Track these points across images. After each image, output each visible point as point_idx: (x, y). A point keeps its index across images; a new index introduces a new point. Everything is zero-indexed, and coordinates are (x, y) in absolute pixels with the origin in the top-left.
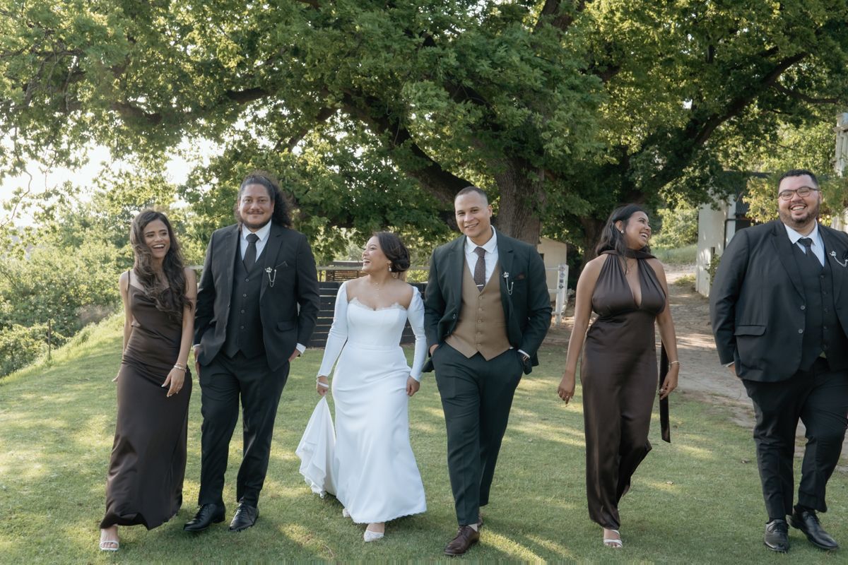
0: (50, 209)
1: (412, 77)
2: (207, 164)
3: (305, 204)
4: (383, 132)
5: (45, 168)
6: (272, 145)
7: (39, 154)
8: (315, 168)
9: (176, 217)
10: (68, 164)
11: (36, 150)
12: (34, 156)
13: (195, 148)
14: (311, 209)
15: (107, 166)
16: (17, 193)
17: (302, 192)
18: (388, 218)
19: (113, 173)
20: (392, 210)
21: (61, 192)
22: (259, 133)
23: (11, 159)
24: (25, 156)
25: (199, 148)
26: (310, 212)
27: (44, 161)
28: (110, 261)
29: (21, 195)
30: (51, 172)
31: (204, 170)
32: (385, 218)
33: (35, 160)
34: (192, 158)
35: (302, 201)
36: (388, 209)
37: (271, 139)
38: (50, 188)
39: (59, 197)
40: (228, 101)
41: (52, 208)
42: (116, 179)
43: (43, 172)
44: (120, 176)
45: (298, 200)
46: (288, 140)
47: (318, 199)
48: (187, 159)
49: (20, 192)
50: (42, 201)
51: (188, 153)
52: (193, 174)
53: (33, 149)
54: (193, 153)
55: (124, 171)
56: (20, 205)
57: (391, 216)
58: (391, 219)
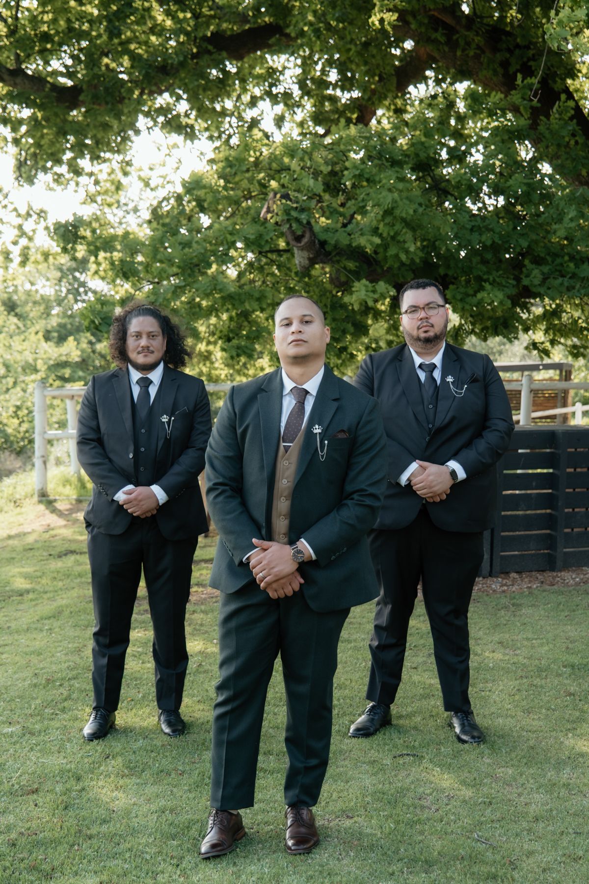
17: (334, 224)
18: (526, 282)
19: (15, 210)
20: (538, 261)
26: (350, 271)
28: (36, 371)
32: (518, 279)
36: (527, 262)
42: (19, 221)
44: (29, 215)
47: (368, 243)
55: (36, 207)
57: (534, 275)
58: (537, 282)
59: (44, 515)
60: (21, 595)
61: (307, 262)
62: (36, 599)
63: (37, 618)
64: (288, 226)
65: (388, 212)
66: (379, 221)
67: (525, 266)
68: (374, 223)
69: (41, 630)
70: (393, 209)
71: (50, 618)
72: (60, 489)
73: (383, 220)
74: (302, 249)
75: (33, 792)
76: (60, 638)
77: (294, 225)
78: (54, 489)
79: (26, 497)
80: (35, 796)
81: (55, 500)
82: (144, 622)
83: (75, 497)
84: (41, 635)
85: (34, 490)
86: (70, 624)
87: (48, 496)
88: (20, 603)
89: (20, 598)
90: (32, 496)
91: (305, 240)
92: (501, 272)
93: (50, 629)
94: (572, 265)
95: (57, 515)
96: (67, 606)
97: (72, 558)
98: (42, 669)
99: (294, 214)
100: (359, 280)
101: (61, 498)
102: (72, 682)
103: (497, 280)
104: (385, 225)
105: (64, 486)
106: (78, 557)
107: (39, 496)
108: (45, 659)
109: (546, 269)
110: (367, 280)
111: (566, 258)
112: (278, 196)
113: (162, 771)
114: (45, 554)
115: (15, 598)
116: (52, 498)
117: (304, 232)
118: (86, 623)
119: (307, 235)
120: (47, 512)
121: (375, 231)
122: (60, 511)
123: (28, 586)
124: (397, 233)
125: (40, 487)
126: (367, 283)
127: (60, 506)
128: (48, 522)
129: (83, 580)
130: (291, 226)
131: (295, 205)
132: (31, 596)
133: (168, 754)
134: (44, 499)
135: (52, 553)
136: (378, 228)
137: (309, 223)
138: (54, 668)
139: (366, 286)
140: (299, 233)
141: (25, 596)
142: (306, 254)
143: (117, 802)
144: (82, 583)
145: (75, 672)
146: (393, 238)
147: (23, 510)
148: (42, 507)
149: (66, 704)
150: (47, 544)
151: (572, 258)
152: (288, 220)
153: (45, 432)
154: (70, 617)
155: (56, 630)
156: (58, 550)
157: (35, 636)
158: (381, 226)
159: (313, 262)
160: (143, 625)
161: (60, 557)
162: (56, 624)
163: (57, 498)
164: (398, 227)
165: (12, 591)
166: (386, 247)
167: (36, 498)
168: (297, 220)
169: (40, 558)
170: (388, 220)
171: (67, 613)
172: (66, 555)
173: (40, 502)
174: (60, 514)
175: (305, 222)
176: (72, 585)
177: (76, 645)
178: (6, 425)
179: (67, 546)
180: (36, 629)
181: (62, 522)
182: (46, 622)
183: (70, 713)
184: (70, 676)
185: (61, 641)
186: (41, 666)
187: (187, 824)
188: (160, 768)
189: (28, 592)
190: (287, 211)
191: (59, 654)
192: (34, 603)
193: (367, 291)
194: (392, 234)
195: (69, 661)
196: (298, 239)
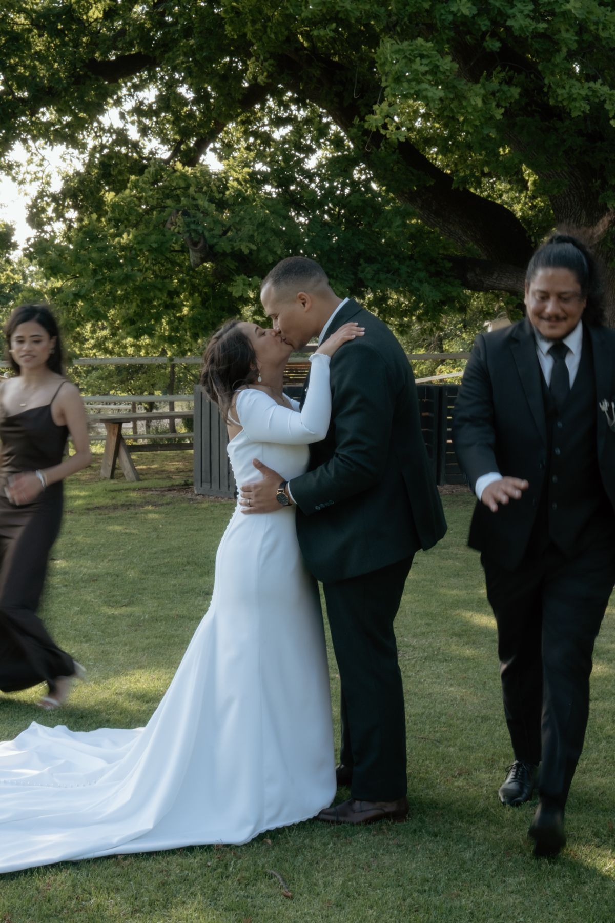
1: (398, 29)
2: (57, 186)
3: (224, 254)
4: (352, 125)
6: (164, 153)
8: (239, 194)
9: (8, 277)
13: (37, 159)
14: (232, 265)
17: (218, 231)
18: (361, 276)
20: (370, 260)
22: (144, 131)
25: (43, 159)
31: (54, 198)
32: (355, 274)
34: (28, 178)
35: (218, 249)
36: (362, 261)
37: (165, 141)
40: (90, 78)
45: (212, 247)
46: (192, 143)
47: (246, 247)
48: (20, 178)
51: (23, 169)
52: (34, 205)
54: (33, 168)
57: (368, 271)
58: (369, 277)
61: (199, 261)
64: (188, 235)
65: (262, 224)
66: (254, 231)
67: (360, 265)
68: (251, 233)
70: (265, 221)
73: (257, 230)
74: (196, 251)
77: (193, 234)
91: (200, 245)
92: (343, 269)
94: (396, 263)
99: (193, 226)
100: (239, 275)
103: (340, 276)
104: (258, 234)
109: (376, 266)
110: (245, 274)
111: (392, 257)
112: (180, 212)
117: (200, 239)
119: (202, 241)
121: (251, 238)
124: (268, 240)
126: (245, 277)
130: (190, 235)
131: (193, 220)
136: (252, 236)
137: (203, 233)
139: (244, 280)
140: (197, 240)
142: (199, 255)
146: (264, 243)
151: (397, 257)
152: (188, 231)
158: (256, 234)
159: (204, 260)
164: (268, 235)
166: (259, 250)
168: (195, 231)
170: (261, 230)
175: (201, 232)
190: (188, 225)
193: (244, 284)
194: (264, 240)
196: (195, 244)
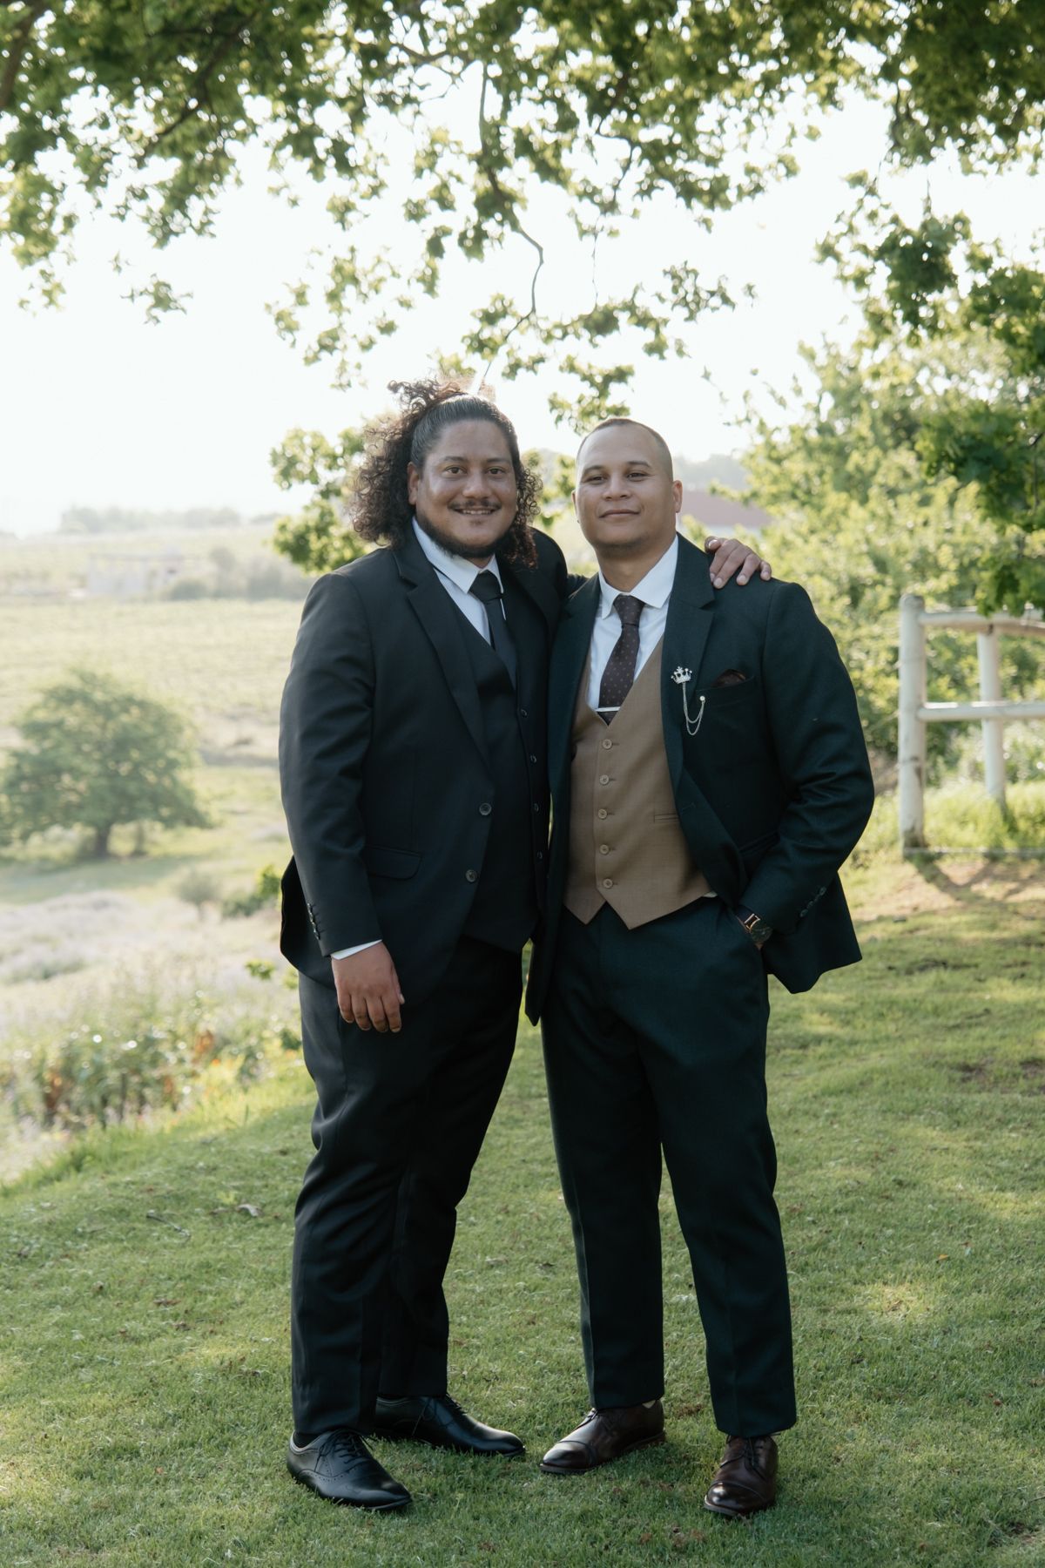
0: (608, 379)
5: (589, 213)
7: (567, 160)
10: (688, 191)
11: (557, 146)
12: (549, 171)
15: (872, 192)
16: (490, 318)
21: (657, 311)
23: (468, 186)
24: (518, 175)
27: (589, 194)
28: (939, 570)
29: (506, 323)
30: (613, 233)
33: (550, 187)
38: (612, 294)
39: (648, 335)
41: (621, 375)
43: (583, 233)
49: (504, 313)
50: (579, 347)
53: (544, 138)
56: (501, 361)
59: (910, 887)
60: (804, 1046)
62: (832, 1056)
63: (816, 1090)
69: (816, 1116)
71: (842, 1092)
72: (953, 831)
75: (690, 1413)
76: (846, 1132)
78: (939, 832)
79: (880, 846)
80: (691, 1420)
81: (940, 855)
82: (1032, 1110)
83: (983, 849)
84: (812, 1125)
85: (895, 831)
86: (877, 1106)
87: (926, 846)
88: (797, 1062)
89: (800, 1052)
90: (892, 843)
93: (835, 1115)
95: (939, 886)
96: (883, 1072)
97: (931, 976)
98: (789, 1189)
101: (953, 850)
102: (839, 1218)
105: (963, 824)
106: (945, 975)
107: (906, 845)
108: (803, 1171)
113: (961, 1396)
114: (881, 965)
115: (789, 1051)
116: (934, 849)
118: (911, 1105)
120: (920, 879)
122: (947, 878)
123: (822, 1030)
125: (908, 826)
127: (945, 866)
128: (916, 900)
129: (941, 1020)
132: (823, 1049)
133: (983, 1364)
134: (916, 851)
135: (898, 964)
138: (813, 1188)
141: (812, 1047)
143: (850, 1445)
144: (936, 1027)
145: (852, 1198)
147: (871, 873)
148: (910, 869)
149: (811, 1258)
150: (891, 946)
153: (921, 706)
154: (880, 1093)
155: (847, 1116)
156: (911, 958)
157: (798, 1126)
160: (1027, 1116)
161: (909, 972)
162: (848, 1104)
163: (945, 849)
165: (787, 1037)
167: (899, 849)
169: (867, 973)
171: (878, 1083)
172: (923, 969)
173: (908, 858)
174: (946, 884)
176: (915, 1029)
177: (872, 1148)
178: (872, 690)
179: (931, 950)
180: (806, 1113)
181: (944, 901)
182: (832, 1100)
183: (813, 1277)
184: (839, 1205)
185: (844, 1139)
186: (790, 1183)
187: (974, 1494)
188: (962, 1389)
189: (819, 1040)
191: (832, 1164)
192: (822, 1063)
195: (846, 1178)
